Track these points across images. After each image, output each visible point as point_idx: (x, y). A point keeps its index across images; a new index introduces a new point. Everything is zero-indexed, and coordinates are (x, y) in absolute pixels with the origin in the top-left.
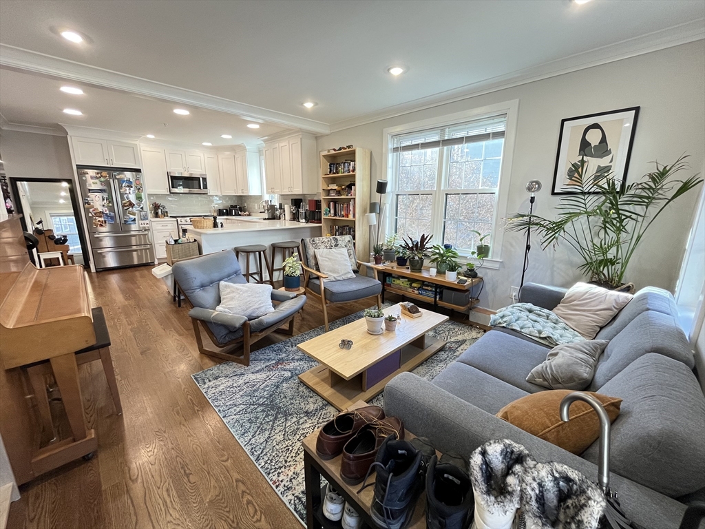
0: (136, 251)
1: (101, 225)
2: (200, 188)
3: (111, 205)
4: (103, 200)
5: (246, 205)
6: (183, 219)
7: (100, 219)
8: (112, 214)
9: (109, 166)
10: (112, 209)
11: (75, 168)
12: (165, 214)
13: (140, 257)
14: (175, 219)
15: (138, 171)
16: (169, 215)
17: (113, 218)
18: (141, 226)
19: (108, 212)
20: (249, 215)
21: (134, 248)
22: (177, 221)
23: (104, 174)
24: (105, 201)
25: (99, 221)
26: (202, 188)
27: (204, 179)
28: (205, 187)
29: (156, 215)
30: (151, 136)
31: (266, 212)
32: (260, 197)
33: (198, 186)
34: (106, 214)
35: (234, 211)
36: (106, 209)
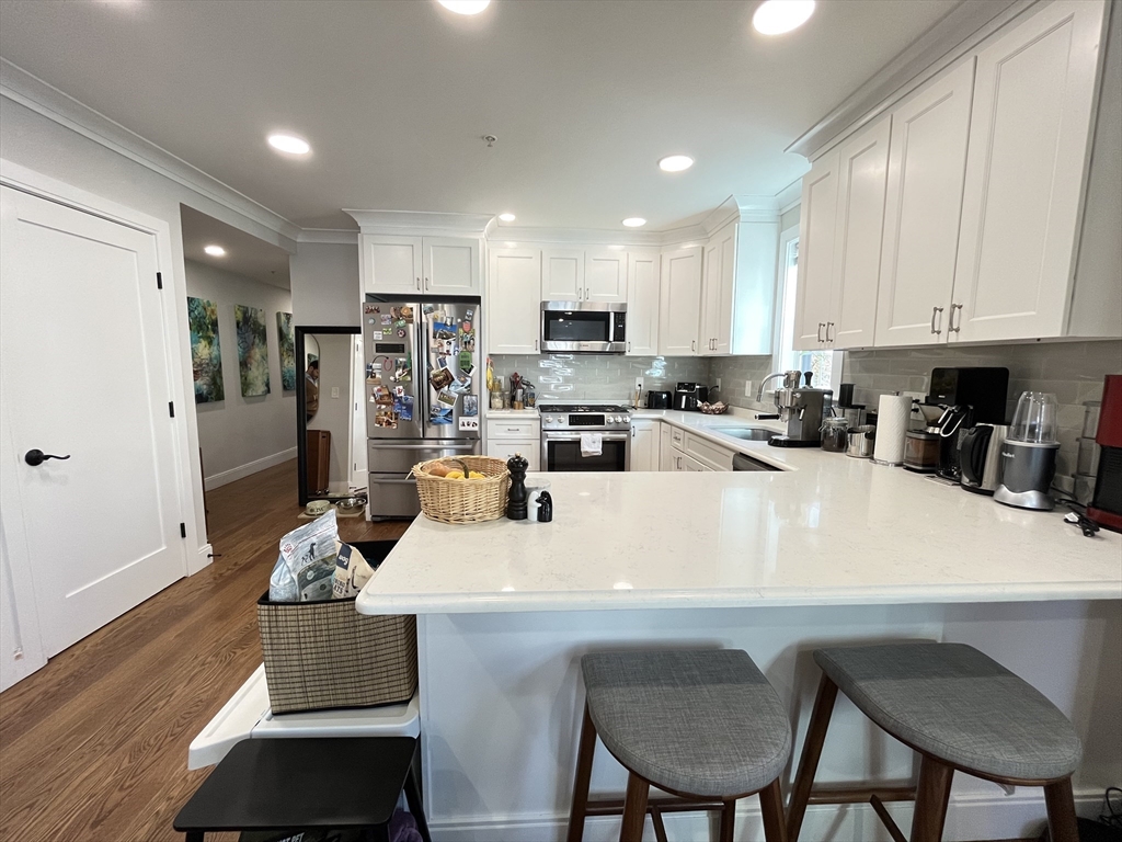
1: (389, 423)
2: (607, 339)
3: (410, 378)
4: (398, 367)
5: (719, 382)
6: (552, 417)
8: (411, 399)
9: (420, 293)
11: (363, 299)
12: (528, 401)
14: (536, 416)
15: (476, 300)
16: (539, 402)
18: (461, 428)
19: (402, 394)
20: (725, 412)
22: (541, 420)
23: (406, 310)
26: (611, 338)
27: (621, 317)
28: (620, 335)
29: (511, 402)
30: (508, 217)
31: (786, 416)
32: (762, 362)
33: (603, 335)
34: (399, 399)
35: (684, 397)
36: (401, 387)
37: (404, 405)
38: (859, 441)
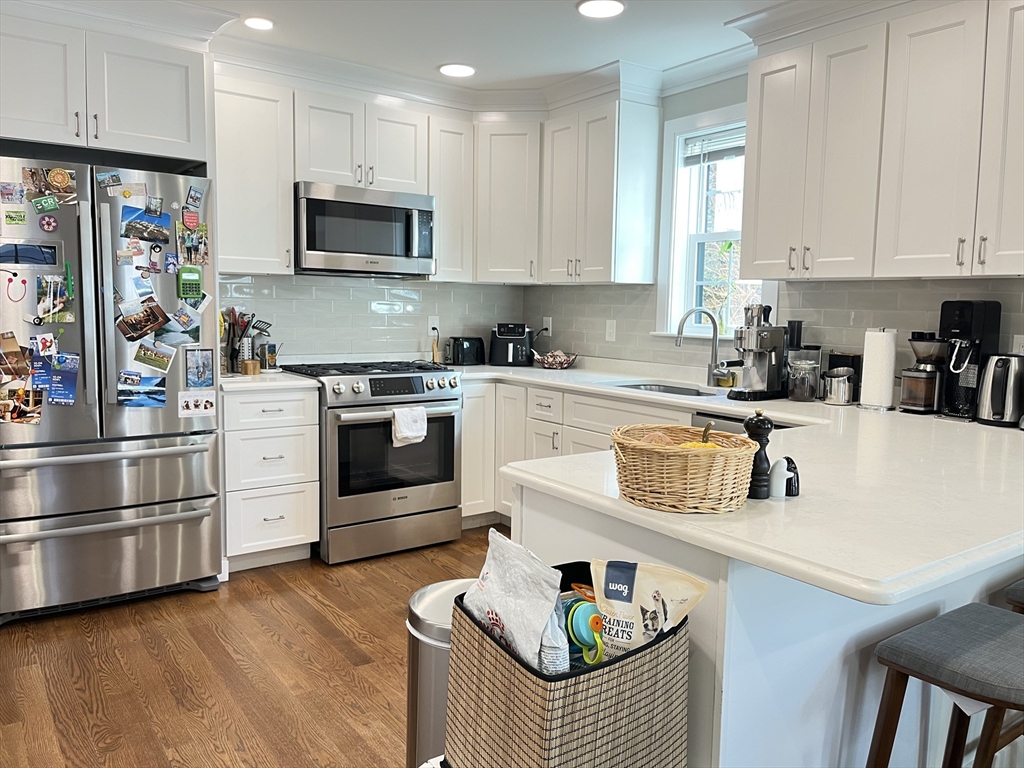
0: (132, 530)
1: (20, 414)
2: (408, 252)
3: (69, 318)
4: (41, 294)
5: (548, 322)
6: (344, 383)
7: (19, 385)
8: (72, 361)
9: (81, 142)
10: (71, 337)
12: (265, 358)
13: (143, 560)
14: (312, 383)
16: (284, 361)
17: (72, 380)
19: (53, 351)
21: (129, 517)
22: (321, 390)
23: (60, 176)
24: (48, 302)
25: (13, 393)
26: (415, 252)
27: (427, 216)
28: (427, 248)
29: (233, 363)
30: (260, 24)
33: (399, 244)
34: (46, 362)
35: (511, 346)
36: (49, 336)
37: (58, 373)
38: (840, 388)
